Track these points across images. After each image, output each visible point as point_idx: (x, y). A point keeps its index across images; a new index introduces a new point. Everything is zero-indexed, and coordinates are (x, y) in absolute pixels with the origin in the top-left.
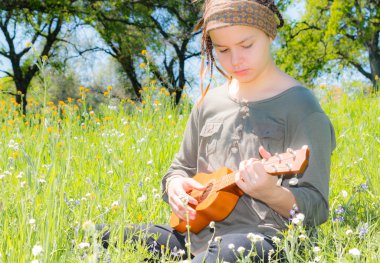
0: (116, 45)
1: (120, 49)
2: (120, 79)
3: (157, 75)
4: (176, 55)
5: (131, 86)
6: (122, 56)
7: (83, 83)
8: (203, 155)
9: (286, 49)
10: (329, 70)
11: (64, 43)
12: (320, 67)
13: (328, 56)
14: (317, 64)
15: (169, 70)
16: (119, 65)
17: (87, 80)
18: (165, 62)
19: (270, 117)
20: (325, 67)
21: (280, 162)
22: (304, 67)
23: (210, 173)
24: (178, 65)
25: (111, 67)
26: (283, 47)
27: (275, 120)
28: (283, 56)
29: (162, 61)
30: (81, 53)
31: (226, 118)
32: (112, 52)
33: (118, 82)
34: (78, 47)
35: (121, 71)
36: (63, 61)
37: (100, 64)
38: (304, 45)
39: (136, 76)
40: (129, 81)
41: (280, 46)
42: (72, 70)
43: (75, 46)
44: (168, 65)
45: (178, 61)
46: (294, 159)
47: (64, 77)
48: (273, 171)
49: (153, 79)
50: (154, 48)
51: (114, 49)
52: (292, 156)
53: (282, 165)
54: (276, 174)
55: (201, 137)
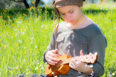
8: (57, 48)
19: (82, 36)
21: (87, 58)
27: (84, 37)
31: (66, 35)
46: (92, 58)
48: (84, 61)
52: (91, 57)
53: (88, 60)
54: (85, 63)
55: (57, 42)
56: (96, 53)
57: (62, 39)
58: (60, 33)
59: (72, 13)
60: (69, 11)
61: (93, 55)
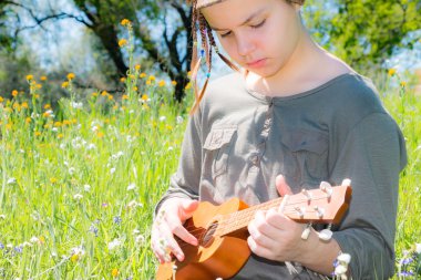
0: (92, 10)
1: (98, 15)
2: (98, 61)
3: (153, 54)
4: (181, 24)
5: (114, 71)
6: (102, 26)
7: (43, 66)
8: (208, 177)
9: (345, 14)
10: (410, 46)
11: (13, 7)
12: (397, 40)
13: (408, 25)
14: (392, 37)
15: (172, 45)
16: (96, 40)
17: (48, 61)
18: (165, 35)
19: (306, 121)
20: (404, 41)
21: (309, 202)
22: (373, 41)
23: (216, 204)
24: (185, 39)
25: (84, 41)
26: (341, 11)
27: (314, 125)
28: (341, 25)
29: (161, 33)
30: (39, 22)
31: (241, 122)
32: (86, 19)
33: (94, 64)
34: (35, 13)
35: (99, 49)
36: (12, 34)
37: (68, 38)
38: (372, 9)
39: (121, 55)
40: (112, 63)
41: (336, 11)
42: (26, 47)
43: (30, 11)
44: (170, 38)
45: (184, 33)
46: (329, 200)
47: (14, 58)
48: (298, 216)
49: (148, 60)
50: (148, 14)
51: (89, 16)
52: (326, 195)
53: (311, 208)
54: (302, 221)
55: (205, 150)
56: (347, 182)
57: (227, 140)
58: (218, 115)
59: (260, 29)
60: (248, 20)
61: (331, 190)
